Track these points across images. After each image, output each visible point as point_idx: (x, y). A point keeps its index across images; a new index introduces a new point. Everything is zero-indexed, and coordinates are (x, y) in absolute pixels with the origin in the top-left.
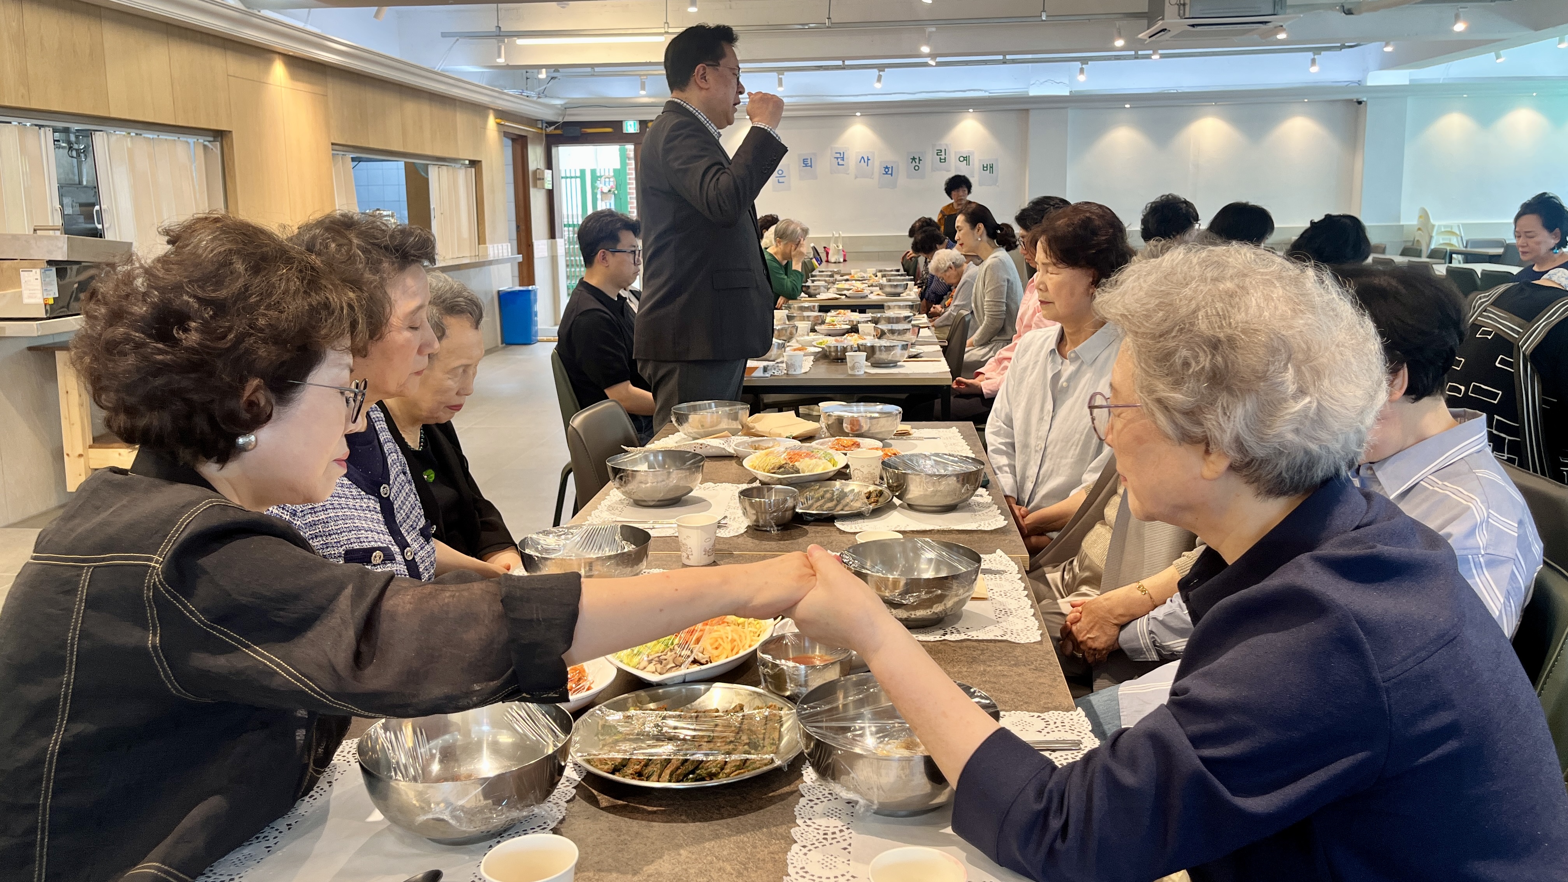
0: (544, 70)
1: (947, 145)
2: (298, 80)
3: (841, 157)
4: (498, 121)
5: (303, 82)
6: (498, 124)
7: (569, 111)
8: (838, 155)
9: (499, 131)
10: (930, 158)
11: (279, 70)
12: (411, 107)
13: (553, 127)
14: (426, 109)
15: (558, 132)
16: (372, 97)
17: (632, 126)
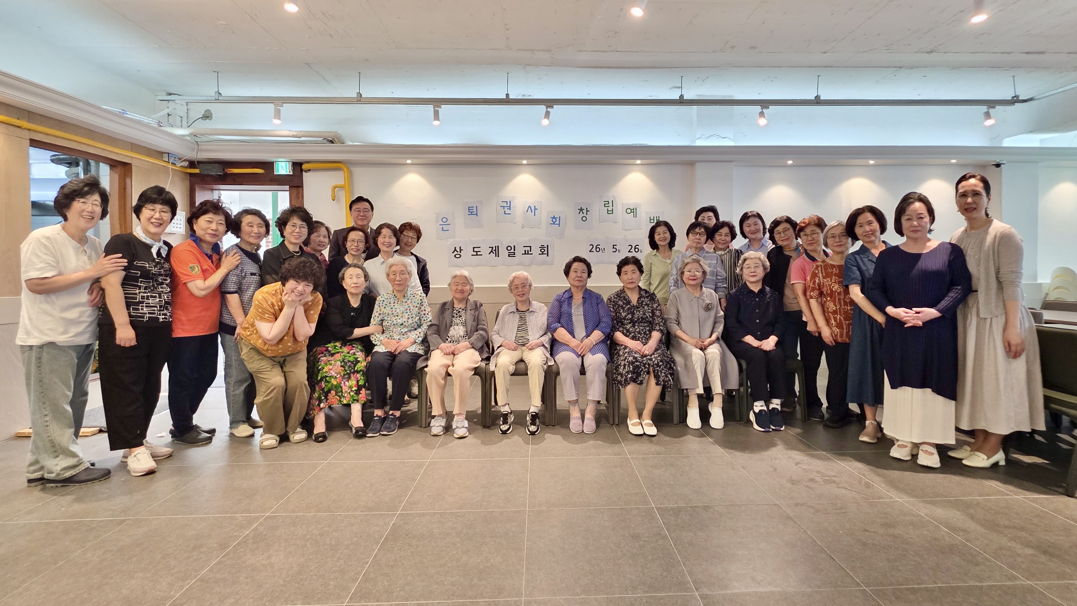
1: (614, 196)
3: (507, 206)
7: (204, 146)
8: (505, 204)
10: (597, 210)
13: (185, 163)
15: (197, 171)
17: (284, 168)
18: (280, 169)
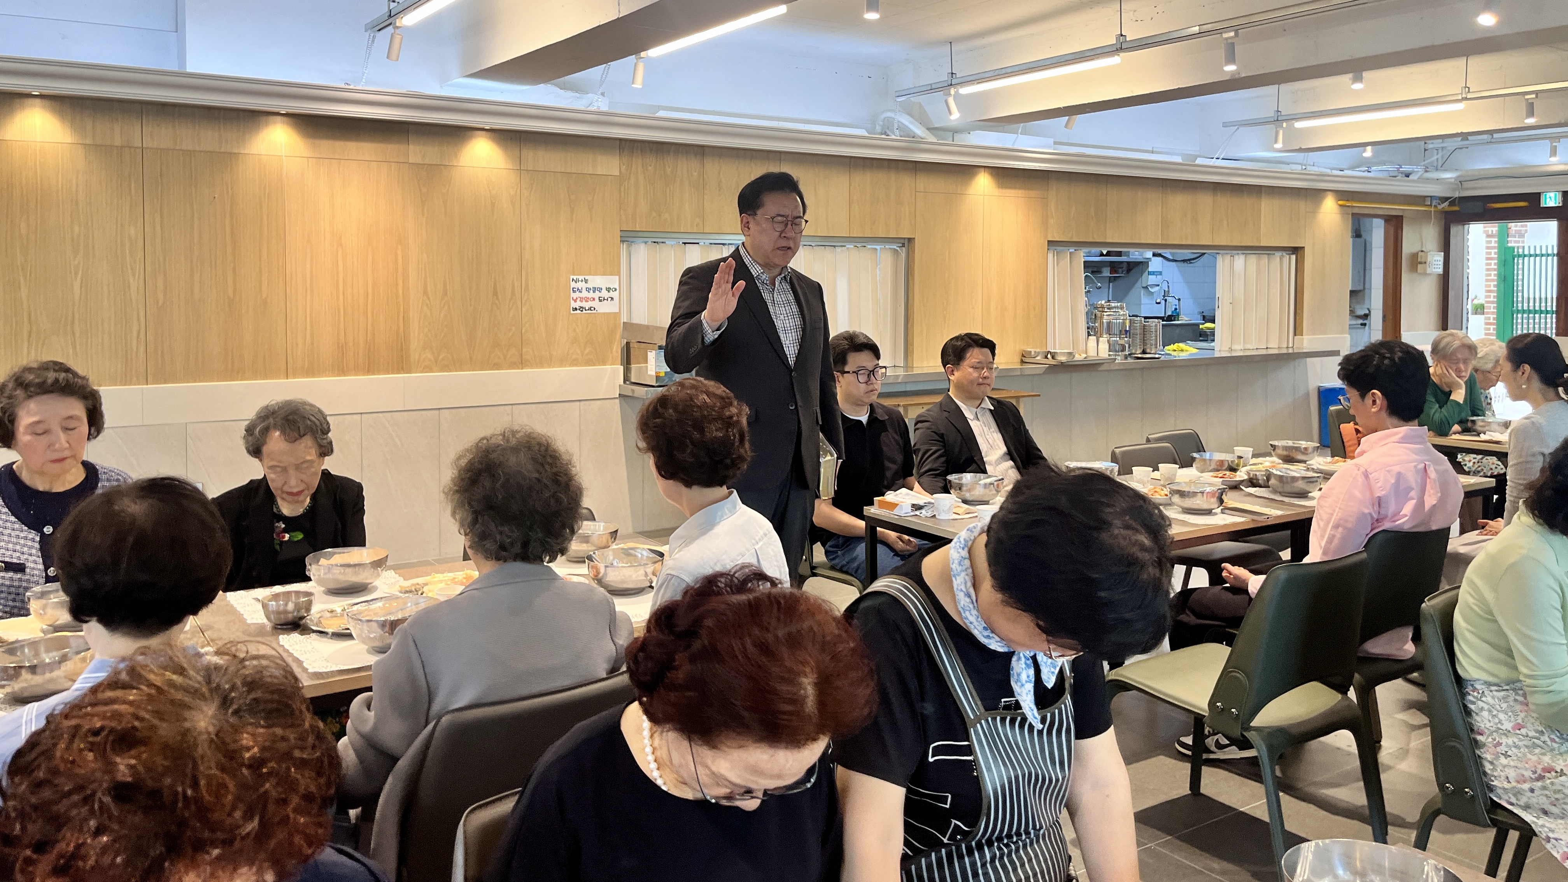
0: (1369, 148)
2: (1006, 188)
4: (1340, 202)
5: (1019, 188)
6: (1341, 206)
7: (1466, 185)
9: (1343, 214)
11: (983, 182)
12: (1179, 201)
13: (1447, 203)
14: (1206, 200)
15: (1456, 208)
16: (1113, 195)
17: (1553, 199)
18: (1548, 200)
